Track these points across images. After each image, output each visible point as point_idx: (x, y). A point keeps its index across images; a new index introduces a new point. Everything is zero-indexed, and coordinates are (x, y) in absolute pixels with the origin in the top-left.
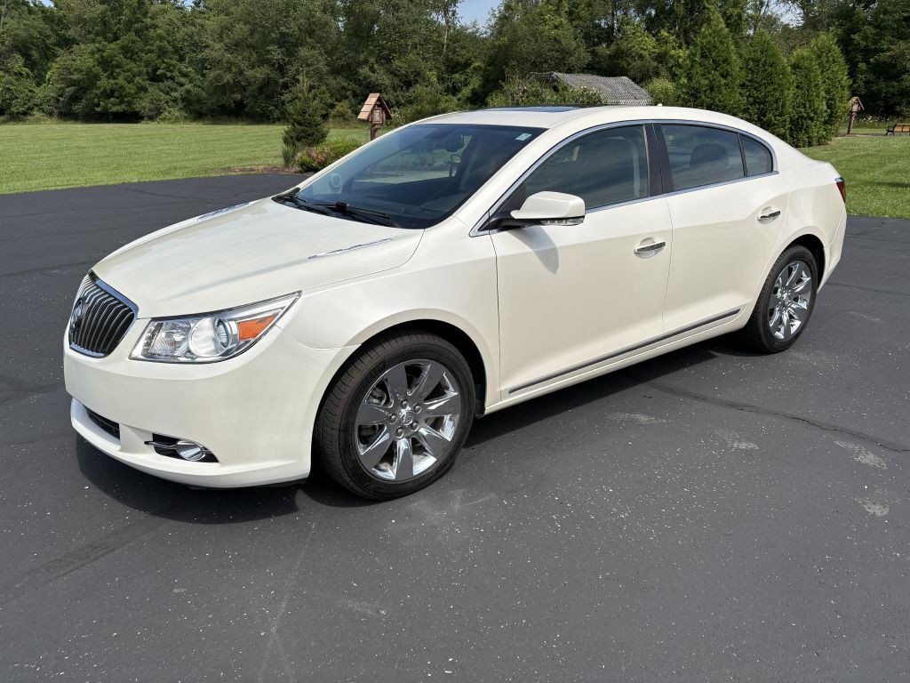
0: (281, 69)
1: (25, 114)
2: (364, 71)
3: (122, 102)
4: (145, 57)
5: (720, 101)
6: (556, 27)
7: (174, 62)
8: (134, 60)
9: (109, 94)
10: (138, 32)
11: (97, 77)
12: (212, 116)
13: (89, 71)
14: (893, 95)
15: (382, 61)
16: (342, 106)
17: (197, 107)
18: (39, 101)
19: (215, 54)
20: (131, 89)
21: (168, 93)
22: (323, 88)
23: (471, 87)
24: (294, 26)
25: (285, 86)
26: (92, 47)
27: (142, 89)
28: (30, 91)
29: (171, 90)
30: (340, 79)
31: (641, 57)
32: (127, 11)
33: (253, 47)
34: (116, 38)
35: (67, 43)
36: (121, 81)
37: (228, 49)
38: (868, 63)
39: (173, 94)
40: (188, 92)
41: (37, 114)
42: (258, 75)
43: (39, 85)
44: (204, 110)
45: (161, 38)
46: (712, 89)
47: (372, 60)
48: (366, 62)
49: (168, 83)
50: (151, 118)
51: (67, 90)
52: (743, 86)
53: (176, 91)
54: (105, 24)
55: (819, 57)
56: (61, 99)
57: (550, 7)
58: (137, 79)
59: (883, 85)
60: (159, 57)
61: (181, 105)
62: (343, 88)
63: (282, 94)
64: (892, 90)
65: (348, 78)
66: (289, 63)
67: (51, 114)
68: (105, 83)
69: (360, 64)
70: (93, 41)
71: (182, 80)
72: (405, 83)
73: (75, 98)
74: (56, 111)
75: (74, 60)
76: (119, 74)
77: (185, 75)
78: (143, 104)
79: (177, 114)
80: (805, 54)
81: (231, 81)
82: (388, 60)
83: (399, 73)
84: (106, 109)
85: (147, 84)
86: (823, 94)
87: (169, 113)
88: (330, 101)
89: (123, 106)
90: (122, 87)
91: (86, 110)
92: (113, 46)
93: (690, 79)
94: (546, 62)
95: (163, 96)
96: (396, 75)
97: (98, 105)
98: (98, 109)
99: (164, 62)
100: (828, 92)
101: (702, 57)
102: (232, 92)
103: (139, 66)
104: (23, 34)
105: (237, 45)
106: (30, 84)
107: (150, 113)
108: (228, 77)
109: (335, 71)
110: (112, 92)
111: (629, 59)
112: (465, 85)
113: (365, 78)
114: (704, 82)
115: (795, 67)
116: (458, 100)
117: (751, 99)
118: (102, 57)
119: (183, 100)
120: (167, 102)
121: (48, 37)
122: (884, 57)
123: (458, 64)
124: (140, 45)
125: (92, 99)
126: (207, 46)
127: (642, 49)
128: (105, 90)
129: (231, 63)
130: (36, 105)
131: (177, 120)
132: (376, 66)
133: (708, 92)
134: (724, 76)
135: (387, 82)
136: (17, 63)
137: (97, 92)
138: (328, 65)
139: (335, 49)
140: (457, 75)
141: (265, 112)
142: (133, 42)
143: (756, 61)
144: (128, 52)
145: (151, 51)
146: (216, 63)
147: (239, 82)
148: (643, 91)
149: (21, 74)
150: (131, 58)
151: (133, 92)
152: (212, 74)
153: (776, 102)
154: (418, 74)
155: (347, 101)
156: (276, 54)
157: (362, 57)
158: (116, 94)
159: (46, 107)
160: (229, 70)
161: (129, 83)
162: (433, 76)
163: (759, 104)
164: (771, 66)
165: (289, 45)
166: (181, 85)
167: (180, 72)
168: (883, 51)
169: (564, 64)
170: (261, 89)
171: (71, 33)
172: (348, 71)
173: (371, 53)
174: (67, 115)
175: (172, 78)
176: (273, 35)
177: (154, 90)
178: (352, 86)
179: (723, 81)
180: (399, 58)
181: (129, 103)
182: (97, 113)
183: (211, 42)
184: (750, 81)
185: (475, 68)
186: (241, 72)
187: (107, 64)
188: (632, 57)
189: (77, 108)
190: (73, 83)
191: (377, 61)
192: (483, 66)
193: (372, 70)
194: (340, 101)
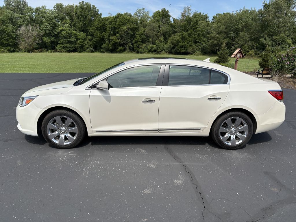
0: (233, 39)
1: (161, 52)
2: (262, 40)
3: (185, 49)
4: (194, 36)
7: (202, 38)
8: (191, 37)
9: (181, 47)
10: (194, 29)
11: (180, 42)
12: (209, 54)
13: (178, 40)
15: (270, 36)
16: (251, 52)
17: (205, 51)
18: (164, 48)
19: (213, 35)
20: (188, 45)
21: (198, 47)
22: (246, 45)
24: (240, 25)
25: (233, 45)
26: (180, 33)
27: (191, 45)
28: (163, 46)
29: (199, 46)
30: (253, 42)
32: (192, 23)
33: (225, 32)
34: (187, 31)
35: (175, 32)
36: (186, 43)
37: (218, 33)
39: (199, 47)
40: (204, 46)
41: (163, 52)
43: (166, 44)
44: (207, 52)
45: (199, 31)
47: (266, 36)
48: (263, 36)
49: (198, 44)
50: (192, 54)
51: (172, 46)
53: (200, 46)
54: (185, 27)
56: (170, 48)
58: (190, 43)
60: (198, 36)
61: (201, 50)
62: (254, 46)
65: (256, 42)
66: (236, 37)
67: (167, 52)
68: (181, 44)
69: (261, 37)
70: (181, 32)
71: (203, 43)
73: (173, 48)
74: (168, 51)
75: (175, 37)
76: (186, 41)
77: (204, 41)
78: (190, 50)
79: (199, 53)
81: (216, 43)
82: (272, 36)
83: (275, 41)
84: (180, 51)
85: (193, 44)
87: (197, 52)
88: (247, 50)
89: (185, 50)
90: (186, 45)
91: (175, 51)
92: (186, 33)
95: (196, 48)
97: (178, 50)
98: (178, 51)
99: (199, 38)
102: (216, 47)
103: (191, 39)
104: (165, 30)
105: (220, 32)
106: (163, 44)
107: (191, 53)
108: (216, 42)
109: (251, 40)
110: (183, 46)
113: (262, 42)
118: (182, 36)
119: (202, 49)
120: (197, 49)
121: (171, 31)
124: (193, 33)
125: (177, 48)
126: (211, 33)
128: (181, 46)
129: (217, 38)
130: (164, 50)
131: (198, 55)
132: (267, 38)
136: (162, 38)
137: (179, 46)
138: (250, 38)
139: (253, 32)
142: (192, 32)
144: (190, 35)
145: (196, 35)
146: (212, 38)
147: (219, 43)
149: (162, 41)
150: (190, 37)
151: (188, 46)
152: (211, 41)
154: (283, 41)
155: (253, 50)
156: (232, 34)
157: (262, 35)
158: (184, 47)
159: (166, 50)
160: (216, 40)
161: (188, 44)
165: (237, 32)
166: (202, 44)
167: (203, 40)
171: (177, 30)
172: (257, 40)
173: (266, 34)
174: (170, 53)
175: (200, 42)
176: (232, 29)
177: (194, 46)
178: (257, 45)
180: (277, 35)
181: (187, 49)
182: (178, 52)
183: (212, 32)
186: (220, 40)
187: (183, 38)
189: (173, 51)
190: (173, 44)
191: (267, 36)
193: (265, 39)
194: (251, 50)
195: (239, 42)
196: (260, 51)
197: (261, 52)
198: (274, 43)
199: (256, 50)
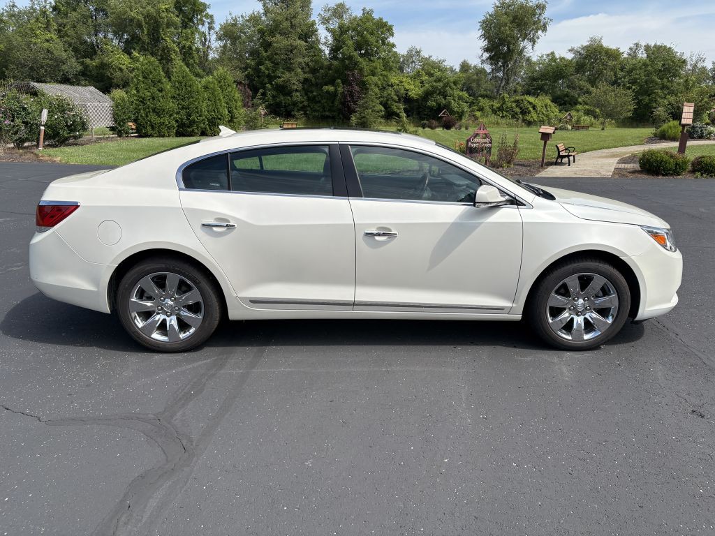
5: (160, 106)
6: (47, 41)
31: (121, 70)
46: (153, 98)
52: (174, 97)
57: (40, 25)
80: (211, 80)
86: (224, 104)
93: (138, 91)
100: (227, 103)
101: (144, 78)
114: (149, 94)
115: (206, 87)
122: (280, 81)
133: (151, 100)
134: (161, 90)
143: (180, 83)
148: (107, 97)
153: (197, 108)
164: (190, 87)
179: (161, 94)
184: (179, 95)
188: (113, 69)
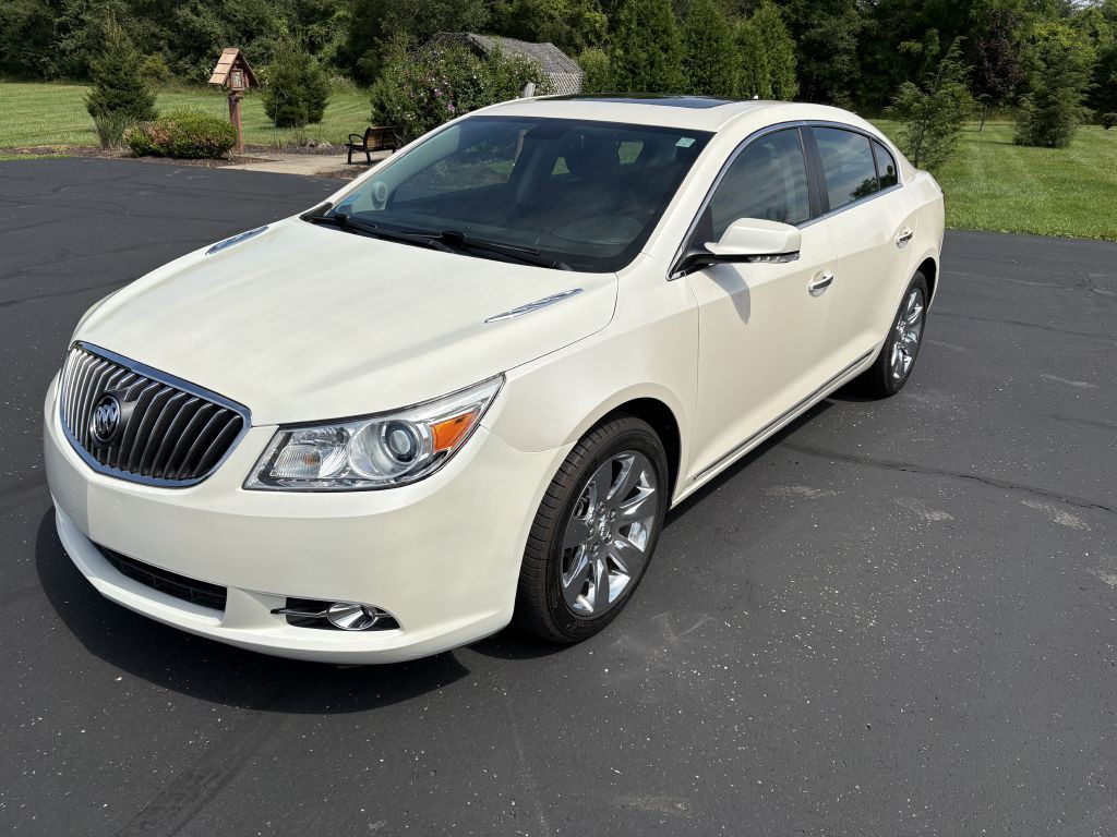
2: (184, 12)
5: (661, 79)
14: (825, 78)
16: (154, 60)
23: (336, 43)
25: (64, 28)
30: (147, 22)
31: (551, 18)
38: (799, 40)
42: (20, 10)
46: (652, 64)
52: (685, 62)
55: (764, 32)
59: (814, 66)
62: (154, 35)
63: (60, 40)
64: (823, 72)
65: (159, 21)
69: (176, 3)
72: (245, 33)
80: (750, 28)
83: (235, 19)
86: (768, 76)
93: (627, 51)
94: (434, 16)
96: (230, 21)
100: (773, 74)
101: (639, 24)
109: (139, 11)
111: (537, 20)
112: (329, 41)
113: (186, 23)
114: (644, 56)
115: (741, 42)
116: (320, 60)
117: (695, 79)
122: (813, 33)
123: (314, 11)
127: (552, 8)
132: (200, 7)
133: (648, 67)
134: (665, 49)
135: (219, 30)
140: (315, 27)
141: (34, 64)
143: (699, 33)
148: (573, 62)
153: (723, 83)
154: (262, 22)
155: (161, 55)
162: (282, 26)
163: (705, 84)
164: (716, 41)
168: (813, 27)
169: (458, 22)
170: (25, 31)
172: (159, 11)
178: (167, 32)
179: (664, 56)
184: (693, 57)
185: (339, 19)
188: (541, 17)
192: (350, 15)
193: (195, 11)
194: (150, 53)
195: (87, 17)
196: (187, 59)
197: (193, 64)
198: (231, 29)
199: (169, 52)
